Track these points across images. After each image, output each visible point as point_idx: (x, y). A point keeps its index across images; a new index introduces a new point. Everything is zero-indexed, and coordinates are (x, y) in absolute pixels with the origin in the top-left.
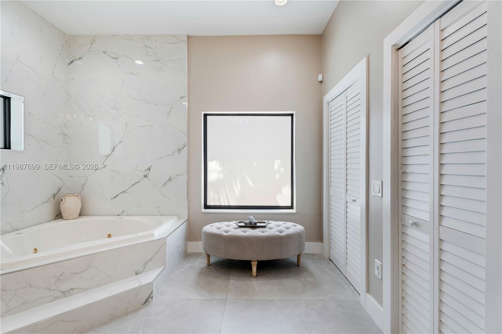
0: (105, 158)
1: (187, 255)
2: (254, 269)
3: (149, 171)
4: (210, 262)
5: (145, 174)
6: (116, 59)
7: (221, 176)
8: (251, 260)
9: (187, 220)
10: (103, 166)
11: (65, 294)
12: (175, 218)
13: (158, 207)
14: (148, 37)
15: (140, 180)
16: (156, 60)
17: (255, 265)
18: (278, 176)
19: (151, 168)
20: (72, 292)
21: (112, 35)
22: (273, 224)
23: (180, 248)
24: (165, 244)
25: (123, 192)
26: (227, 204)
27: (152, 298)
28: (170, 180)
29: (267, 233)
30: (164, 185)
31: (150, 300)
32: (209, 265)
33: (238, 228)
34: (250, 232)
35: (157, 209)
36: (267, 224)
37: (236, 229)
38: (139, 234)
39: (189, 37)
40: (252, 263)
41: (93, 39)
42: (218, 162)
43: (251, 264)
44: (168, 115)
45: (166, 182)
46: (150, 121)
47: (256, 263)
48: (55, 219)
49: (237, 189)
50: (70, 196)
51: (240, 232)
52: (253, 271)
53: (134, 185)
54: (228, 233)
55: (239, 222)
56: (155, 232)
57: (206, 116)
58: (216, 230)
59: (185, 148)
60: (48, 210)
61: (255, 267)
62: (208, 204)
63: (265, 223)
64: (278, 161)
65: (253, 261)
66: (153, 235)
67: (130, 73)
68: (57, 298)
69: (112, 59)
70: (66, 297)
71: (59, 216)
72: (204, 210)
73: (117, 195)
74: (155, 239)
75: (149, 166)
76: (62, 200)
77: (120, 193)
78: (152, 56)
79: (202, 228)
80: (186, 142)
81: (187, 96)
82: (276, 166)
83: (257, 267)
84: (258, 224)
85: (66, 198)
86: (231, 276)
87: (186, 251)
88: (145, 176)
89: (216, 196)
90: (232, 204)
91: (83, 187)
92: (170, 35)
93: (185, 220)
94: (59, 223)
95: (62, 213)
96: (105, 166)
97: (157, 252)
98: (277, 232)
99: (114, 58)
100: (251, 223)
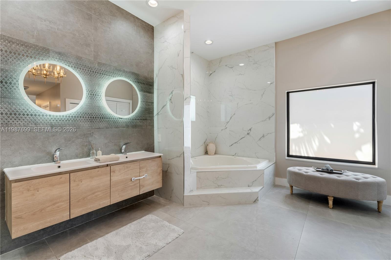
0: (227, 123)
1: (275, 186)
2: (331, 203)
3: (251, 131)
4: (293, 192)
5: (248, 133)
6: (232, 68)
7: (301, 135)
8: (327, 195)
9: (275, 163)
10: (225, 128)
11: (219, 186)
12: (267, 161)
13: (255, 153)
14: (249, 51)
15: (245, 136)
16: (254, 63)
17: (331, 199)
18: (357, 136)
19: (252, 129)
20: (221, 186)
21: (230, 55)
22: (350, 173)
23: (271, 179)
24: (264, 173)
25: (235, 143)
26: (306, 155)
27: (258, 200)
28: (263, 136)
29: (343, 177)
30: (260, 139)
31: (257, 201)
32: (292, 194)
33: (316, 172)
34: (326, 175)
35: (255, 154)
36: (343, 172)
37: (314, 172)
38: (249, 166)
39: (276, 43)
40: (328, 197)
41: (221, 60)
42: (299, 125)
43: (328, 199)
44: (262, 96)
45: (261, 138)
46: (251, 101)
47: (333, 198)
48: (205, 155)
49: (316, 144)
50: (211, 143)
51: (318, 174)
52: (329, 204)
53: (241, 139)
54: (307, 173)
55: (317, 168)
56: (257, 166)
57: (288, 93)
58: (298, 170)
59: (273, 116)
60: (202, 150)
61: (331, 201)
62: (290, 154)
63: (341, 171)
64: (358, 123)
65: (328, 196)
66: (256, 167)
67: (239, 74)
68: (216, 187)
69: (230, 68)
70: (219, 188)
71: (206, 153)
72: (287, 158)
73: (233, 144)
74: (258, 169)
75: (250, 128)
76: (208, 145)
77: (234, 143)
78: (252, 61)
79: (287, 169)
80: (274, 112)
81: (275, 82)
82: (355, 128)
83: (333, 201)
84: (334, 171)
85: (210, 144)
86: (310, 204)
87: (274, 183)
88: (248, 134)
89: (297, 149)
90: (311, 155)
91: (216, 139)
92: (264, 46)
93: (273, 163)
94: (207, 156)
95: (208, 151)
96: (226, 128)
97: (259, 177)
98: (354, 179)
99: (231, 68)
100: (328, 170)
